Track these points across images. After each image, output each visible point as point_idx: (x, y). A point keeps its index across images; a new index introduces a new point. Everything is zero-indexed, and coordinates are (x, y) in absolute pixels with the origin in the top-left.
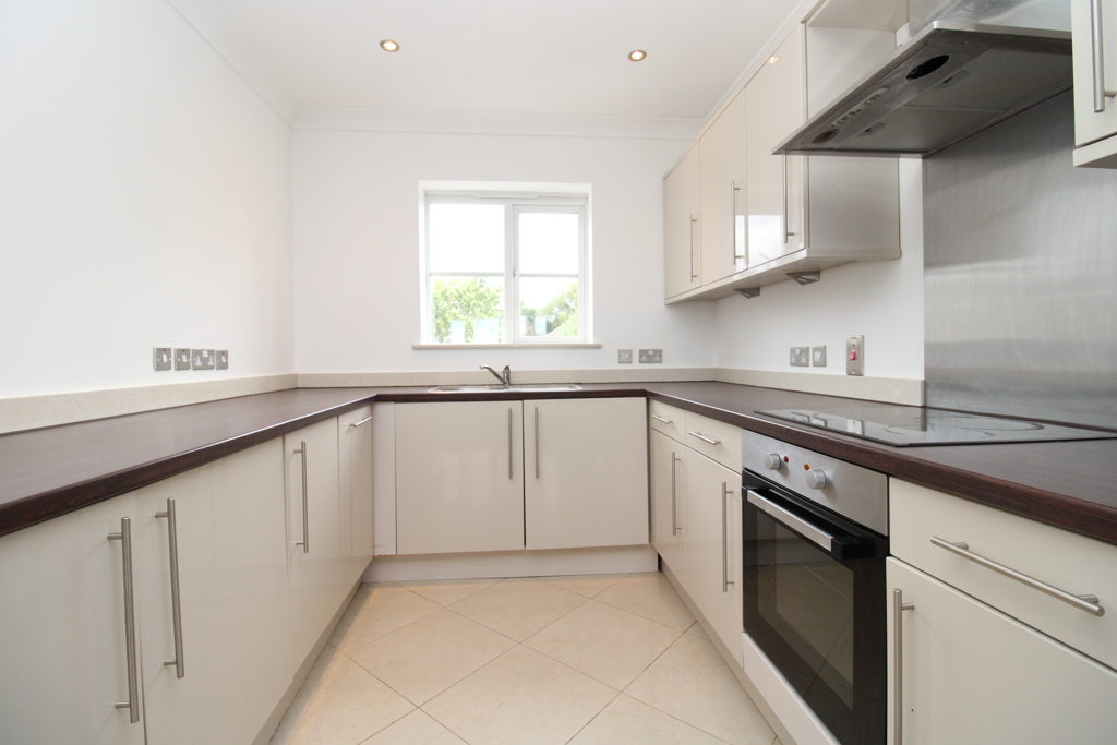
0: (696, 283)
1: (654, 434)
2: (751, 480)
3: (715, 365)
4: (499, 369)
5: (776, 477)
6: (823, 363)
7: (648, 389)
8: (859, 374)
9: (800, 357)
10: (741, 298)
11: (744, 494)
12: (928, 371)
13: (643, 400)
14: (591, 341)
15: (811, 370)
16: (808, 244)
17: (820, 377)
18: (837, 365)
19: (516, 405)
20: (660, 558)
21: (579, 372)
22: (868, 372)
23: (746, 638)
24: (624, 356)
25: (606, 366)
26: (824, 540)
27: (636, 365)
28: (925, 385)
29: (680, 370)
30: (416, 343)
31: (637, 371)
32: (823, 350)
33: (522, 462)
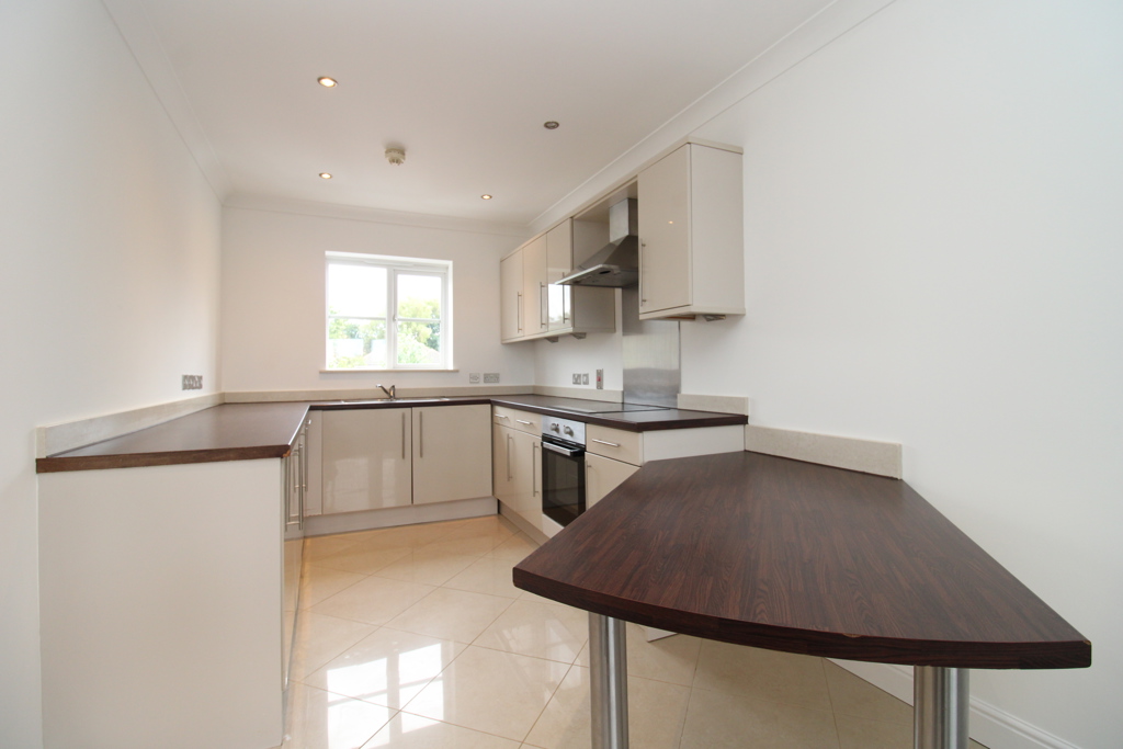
0: (521, 334)
1: (496, 426)
2: (546, 438)
3: (532, 383)
4: (387, 387)
5: (554, 434)
6: (586, 383)
7: (492, 399)
8: (601, 388)
9: (577, 379)
10: (549, 343)
11: (542, 444)
12: (625, 386)
13: (489, 406)
14: (451, 368)
15: (582, 386)
16: (574, 325)
17: (586, 390)
18: (593, 385)
19: (407, 411)
20: (499, 501)
21: (441, 389)
22: (605, 388)
23: (545, 516)
24: (474, 378)
25: (462, 385)
26: (567, 452)
27: (482, 384)
28: (623, 392)
29: (511, 388)
30: (322, 369)
31: (482, 387)
32: (586, 375)
33: (411, 449)
